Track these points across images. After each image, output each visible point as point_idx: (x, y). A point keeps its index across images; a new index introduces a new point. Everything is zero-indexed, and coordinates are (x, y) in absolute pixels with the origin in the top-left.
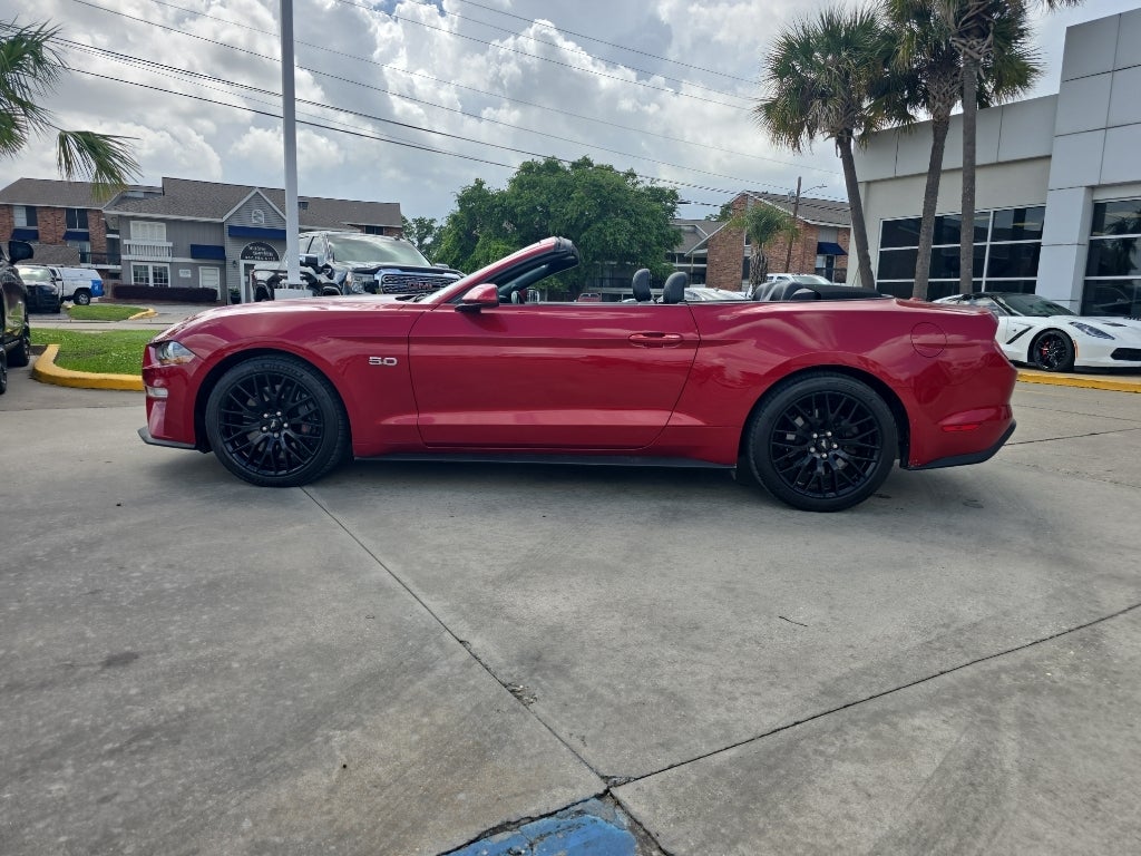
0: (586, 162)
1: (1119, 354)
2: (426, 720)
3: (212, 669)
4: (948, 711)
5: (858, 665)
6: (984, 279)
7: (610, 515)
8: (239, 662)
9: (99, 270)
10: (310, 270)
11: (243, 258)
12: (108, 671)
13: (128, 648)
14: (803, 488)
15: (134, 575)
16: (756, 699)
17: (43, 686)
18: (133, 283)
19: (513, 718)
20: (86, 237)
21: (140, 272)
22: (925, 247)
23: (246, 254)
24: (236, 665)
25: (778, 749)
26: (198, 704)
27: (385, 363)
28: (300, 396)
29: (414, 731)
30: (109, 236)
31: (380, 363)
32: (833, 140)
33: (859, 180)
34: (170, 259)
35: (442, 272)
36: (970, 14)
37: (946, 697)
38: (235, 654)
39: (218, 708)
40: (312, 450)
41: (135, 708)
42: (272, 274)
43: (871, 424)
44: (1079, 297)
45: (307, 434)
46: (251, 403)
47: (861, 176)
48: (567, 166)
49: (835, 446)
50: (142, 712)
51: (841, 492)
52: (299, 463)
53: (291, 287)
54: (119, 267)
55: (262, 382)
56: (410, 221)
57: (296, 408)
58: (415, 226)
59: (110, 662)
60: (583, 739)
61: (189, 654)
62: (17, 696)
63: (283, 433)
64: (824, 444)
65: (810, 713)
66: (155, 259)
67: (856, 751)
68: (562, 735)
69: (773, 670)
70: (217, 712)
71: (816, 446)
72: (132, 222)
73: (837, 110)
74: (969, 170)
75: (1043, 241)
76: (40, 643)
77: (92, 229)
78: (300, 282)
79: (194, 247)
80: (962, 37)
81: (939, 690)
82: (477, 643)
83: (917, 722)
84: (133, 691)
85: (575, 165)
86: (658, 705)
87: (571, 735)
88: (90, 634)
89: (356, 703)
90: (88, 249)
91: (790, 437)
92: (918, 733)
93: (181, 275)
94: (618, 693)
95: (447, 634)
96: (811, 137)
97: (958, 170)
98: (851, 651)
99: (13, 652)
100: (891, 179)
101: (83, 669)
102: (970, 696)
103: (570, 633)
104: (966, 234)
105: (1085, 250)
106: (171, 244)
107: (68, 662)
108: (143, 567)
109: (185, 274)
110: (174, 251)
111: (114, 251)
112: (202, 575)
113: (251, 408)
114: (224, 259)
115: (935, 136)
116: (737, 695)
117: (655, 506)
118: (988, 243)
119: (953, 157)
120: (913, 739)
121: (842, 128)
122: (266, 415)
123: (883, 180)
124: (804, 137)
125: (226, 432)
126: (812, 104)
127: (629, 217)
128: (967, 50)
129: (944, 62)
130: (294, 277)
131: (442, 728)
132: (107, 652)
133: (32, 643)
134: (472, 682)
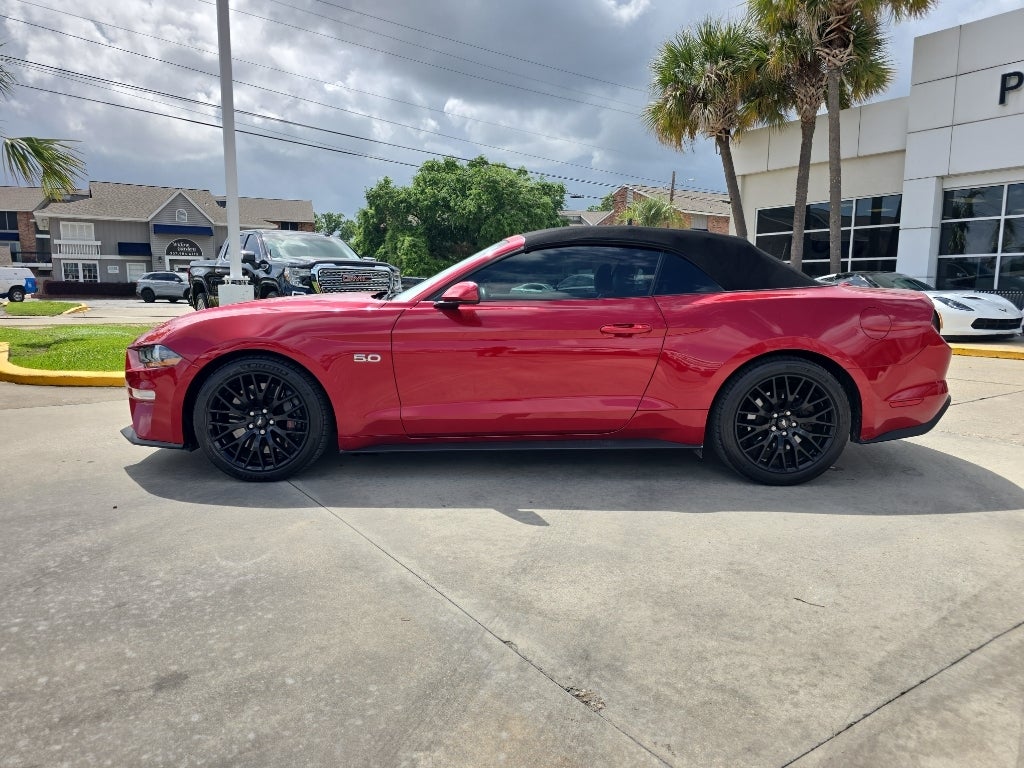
0: (482, 162)
1: (978, 324)
2: (504, 735)
3: (267, 688)
4: (999, 693)
5: (891, 647)
6: (850, 260)
7: (591, 497)
8: (292, 677)
9: (32, 268)
10: (248, 266)
11: (168, 254)
12: (161, 695)
13: (174, 668)
14: (767, 464)
15: (154, 583)
16: (816, 691)
17: (99, 717)
18: (64, 280)
19: (590, 727)
20: (16, 237)
21: (71, 270)
22: (797, 232)
23: (171, 250)
24: (290, 681)
25: (861, 746)
26: (266, 730)
27: (369, 360)
28: (285, 394)
29: (499, 749)
30: (38, 236)
31: (365, 360)
32: (714, 139)
33: (736, 174)
34: (99, 257)
35: (373, 265)
36: (833, 27)
37: (989, 677)
38: (284, 669)
39: (287, 733)
40: (298, 444)
41: (203, 737)
42: (209, 270)
43: (827, 404)
44: (934, 273)
45: (292, 429)
46: (236, 401)
47: (738, 171)
48: (465, 164)
49: (794, 424)
50: (212, 743)
51: (801, 467)
52: (285, 458)
53: (234, 282)
54: (50, 265)
55: (248, 380)
56: (320, 216)
57: (281, 406)
58: (324, 220)
59: (160, 685)
60: (669, 747)
61: (238, 671)
62: (76, 731)
63: (270, 429)
64: (784, 423)
65: (872, 704)
66: (83, 256)
67: (934, 743)
68: (647, 744)
69: (816, 658)
70: (290, 737)
71: (777, 426)
72: (62, 223)
73: (716, 112)
74: (835, 164)
75: (901, 225)
76: (81, 667)
77: (21, 230)
78: (241, 277)
79: (120, 245)
80: (827, 47)
81: (978, 670)
82: (521, 643)
83: (975, 706)
84: (195, 718)
85: (472, 164)
86: (725, 703)
87: (655, 743)
88: (130, 654)
89: (428, 719)
90: (19, 249)
91: (751, 417)
92: (980, 719)
93: (109, 272)
94: (679, 692)
95: (488, 635)
96: (692, 137)
97: (826, 163)
98: (877, 633)
99: (57, 679)
100: (763, 173)
101: (135, 695)
102: (1009, 675)
103: (606, 627)
104: (834, 219)
105: (937, 233)
106: (99, 243)
107: (117, 688)
108: (161, 575)
109: (113, 270)
110: (102, 250)
111: (44, 251)
112: (222, 581)
113: (237, 407)
114: (150, 254)
115: (804, 134)
116: (796, 688)
117: (629, 486)
118: (853, 228)
119: (820, 152)
120: (980, 725)
121: (721, 128)
122: (252, 414)
123: (757, 174)
124: (686, 136)
125: (214, 432)
126: (694, 107)
127: (522, 209)
128: (831, 58)
129: (809, 68)
130: (236, 273)
131: (524, 742)
132: (154, 673)
133: (73, 666)
134: (533, 689)
